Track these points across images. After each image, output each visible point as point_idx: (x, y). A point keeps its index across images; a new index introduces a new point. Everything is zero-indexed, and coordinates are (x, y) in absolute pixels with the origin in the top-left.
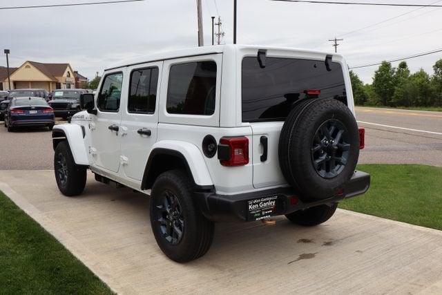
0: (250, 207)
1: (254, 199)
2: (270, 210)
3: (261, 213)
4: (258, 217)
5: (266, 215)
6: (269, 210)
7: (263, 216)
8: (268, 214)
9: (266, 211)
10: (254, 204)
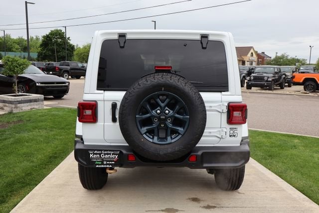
0: (91, 156)
1: (95, 150)
2: (113, 161)
3: (102, 162)
4: (98, 165)
5: (107, 164)
6: (111, 161)
7: (104, 165)
8: (109, 164)
9: (107, 161)
10: (94, 154)
